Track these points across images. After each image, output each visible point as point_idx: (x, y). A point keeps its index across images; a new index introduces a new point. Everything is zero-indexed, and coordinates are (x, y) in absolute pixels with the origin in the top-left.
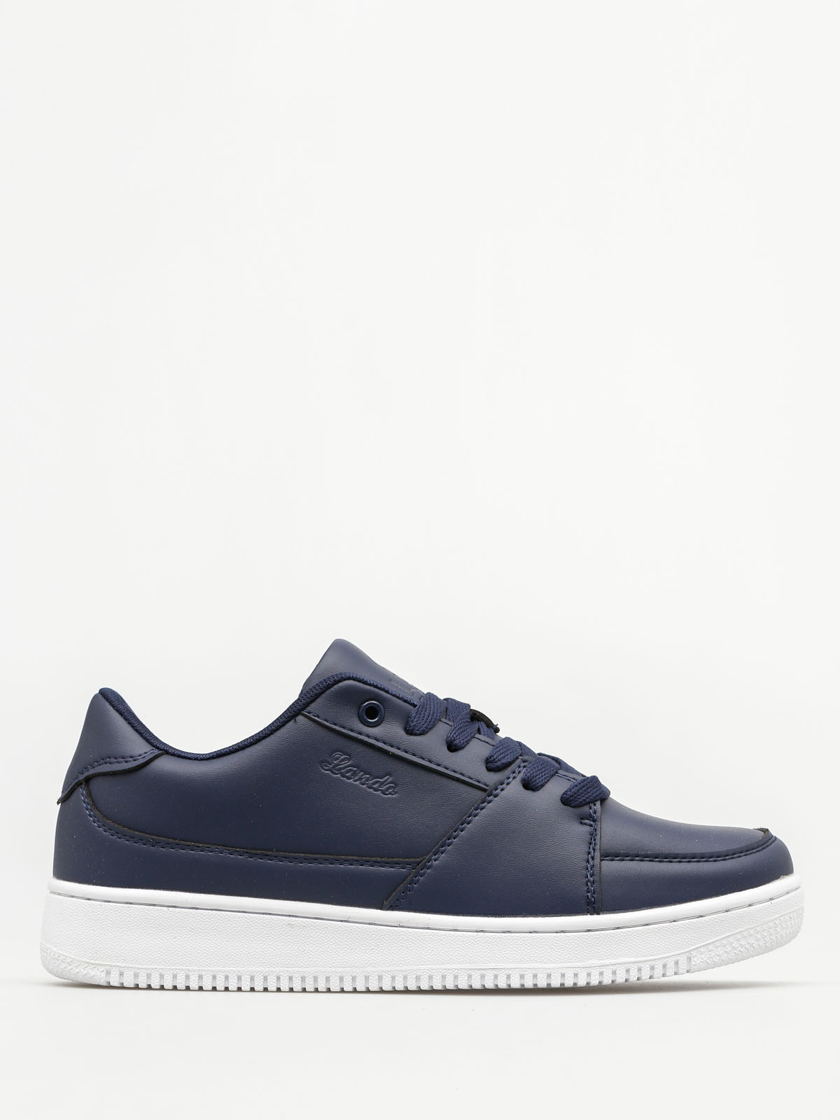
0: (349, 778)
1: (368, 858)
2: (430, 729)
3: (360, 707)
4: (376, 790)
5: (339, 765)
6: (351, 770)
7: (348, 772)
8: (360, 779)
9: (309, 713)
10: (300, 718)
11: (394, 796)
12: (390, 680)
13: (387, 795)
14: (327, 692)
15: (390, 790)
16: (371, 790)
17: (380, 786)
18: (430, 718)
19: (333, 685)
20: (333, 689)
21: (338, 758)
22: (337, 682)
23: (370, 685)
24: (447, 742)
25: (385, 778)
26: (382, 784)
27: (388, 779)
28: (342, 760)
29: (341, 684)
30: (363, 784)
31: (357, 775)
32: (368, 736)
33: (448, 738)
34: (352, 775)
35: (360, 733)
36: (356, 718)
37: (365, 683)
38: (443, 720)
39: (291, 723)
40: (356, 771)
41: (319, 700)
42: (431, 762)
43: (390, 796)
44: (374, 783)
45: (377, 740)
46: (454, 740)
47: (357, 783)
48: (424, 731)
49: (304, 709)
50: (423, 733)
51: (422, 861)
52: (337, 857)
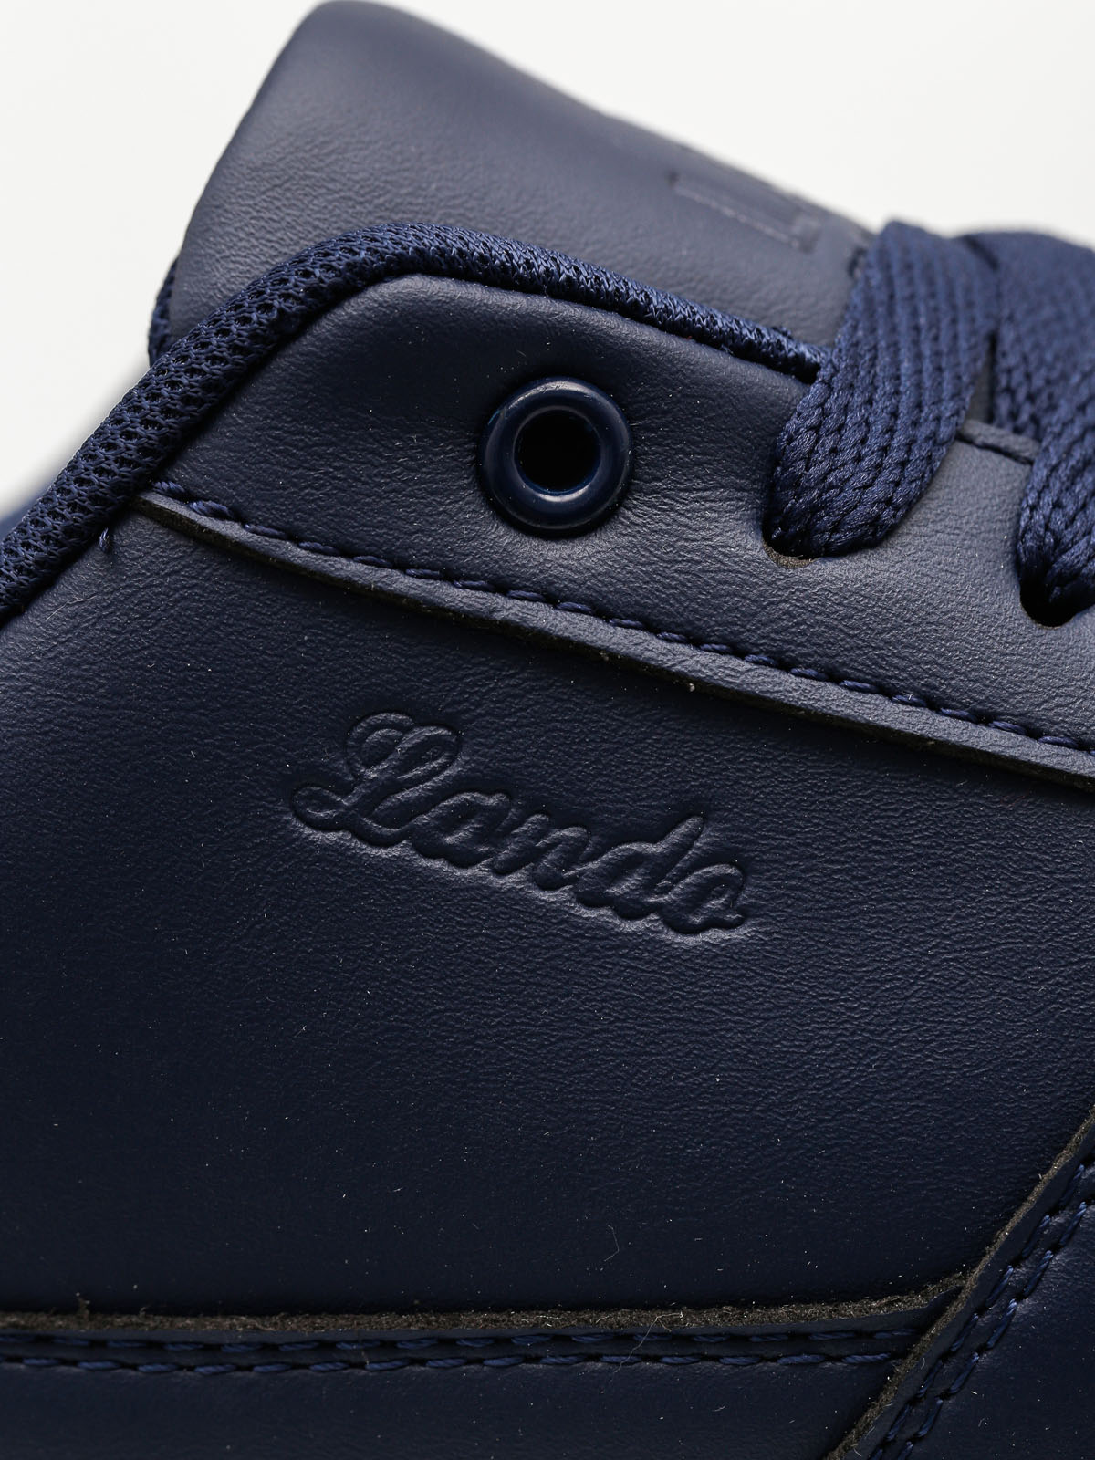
0: (461, 858)
1: (622, 1318)
2: (911, 505)
3: (482, 429)
4: (630, 910)
5: (401, 787)
6: (466, 812)
7: (450, 822)
8: (529, 856)
9: (185, 497)
10: (137, 536)
11: (736, 935)
12: (673, 177)
13: (694, 930)
14: (282, 362)
15: (715, 904)
16: (604, 913)
17: (649, 888)
18: (899, 439)
19: (310, 317)
20: (307, 343)
21: (385, 750)
22: (326, 299)
23: (530, 285)
24: (1017, 566)
25: (675, 837)
26: (659, 870)
27: (694, 836)
28: (417, 755)
29: (353, 308)
30: (549, 884)
31: (507, 832)
32: (552, 598)
33: (1018, 537)
34: (479, 837)
35: (501, 586)
36: (470, 495)
37: (502, 277)
38: (978, 429)
39: (87, 571)
40: (496, 814)
41: (237, 418)
42: (934, 704)
43: (715, 935)
44: (618, 871)
45: (602, 611)
46: (1060, 546)
47: (510, 880)
48: (875, 521)
49: (147, 481)
50: (873, 536)
51: (937, 1311)
52: (440, 1324)
